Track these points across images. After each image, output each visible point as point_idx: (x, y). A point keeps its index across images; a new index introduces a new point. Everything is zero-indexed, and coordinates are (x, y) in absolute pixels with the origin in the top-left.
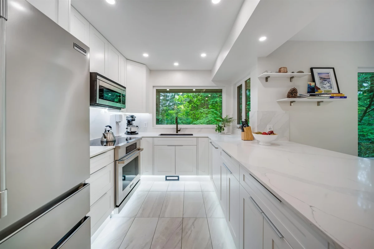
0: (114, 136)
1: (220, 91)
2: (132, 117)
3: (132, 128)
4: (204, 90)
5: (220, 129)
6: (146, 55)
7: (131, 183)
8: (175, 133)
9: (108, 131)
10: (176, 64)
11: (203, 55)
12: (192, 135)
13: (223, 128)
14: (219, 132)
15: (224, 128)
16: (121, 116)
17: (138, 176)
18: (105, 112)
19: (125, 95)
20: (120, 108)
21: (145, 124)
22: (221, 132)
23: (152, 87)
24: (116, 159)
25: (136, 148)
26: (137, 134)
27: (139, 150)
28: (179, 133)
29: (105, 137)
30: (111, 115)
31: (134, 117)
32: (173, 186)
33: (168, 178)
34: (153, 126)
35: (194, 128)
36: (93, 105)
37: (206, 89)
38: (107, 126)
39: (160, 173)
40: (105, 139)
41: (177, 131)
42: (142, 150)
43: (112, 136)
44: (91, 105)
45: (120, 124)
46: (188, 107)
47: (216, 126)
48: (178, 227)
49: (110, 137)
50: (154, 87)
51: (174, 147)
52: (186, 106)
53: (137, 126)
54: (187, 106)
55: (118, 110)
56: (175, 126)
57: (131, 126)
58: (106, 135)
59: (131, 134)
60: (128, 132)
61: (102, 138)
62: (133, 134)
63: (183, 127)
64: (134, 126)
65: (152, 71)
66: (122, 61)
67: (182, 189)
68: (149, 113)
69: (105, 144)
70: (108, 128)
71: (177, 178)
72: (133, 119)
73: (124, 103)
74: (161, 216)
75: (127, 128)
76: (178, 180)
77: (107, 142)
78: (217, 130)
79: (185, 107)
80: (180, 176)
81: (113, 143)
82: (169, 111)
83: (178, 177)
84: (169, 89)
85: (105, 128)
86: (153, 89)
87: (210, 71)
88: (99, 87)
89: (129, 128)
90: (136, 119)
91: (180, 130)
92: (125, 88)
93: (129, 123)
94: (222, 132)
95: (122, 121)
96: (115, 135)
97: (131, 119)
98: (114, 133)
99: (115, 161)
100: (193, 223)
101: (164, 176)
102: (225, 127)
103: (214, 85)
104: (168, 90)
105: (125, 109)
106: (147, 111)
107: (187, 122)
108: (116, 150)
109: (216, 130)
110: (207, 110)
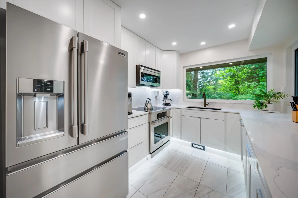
0: (151, 105)
1: (264, 60)
2: (167, 92)
3: (166, 101)
4: (243, 62)
5: (260, 106)
6: (174, 44)
7: (162, 141)
8: (203, 107)
9: (149, 102)
10: (203, 43)
11: (232, 26)
12: (220, 109)
13: (265, 105)
14: (259, 109)
15: (267, 104)
16: (158, 92)
17: (168, 137)
18: (149, 89)
19: (160, 77)
20: (157, 87)
21: (177, 98)
22: (261, 109)
23: (183, 67)
24: (150, 121)
25: (166, 115)
26: (170, 105)
27: (169, 117)
28: (207, 107)
29: (146, 106)
30: (152, 91)
31: (168, 92)
32: (197, 154)
33: (194, 145)
34: (184, 100)
35: (225, 103)
36: (138, 85)
37: (245, 61)
38: (147, 99)
39: (187, 139)
40: (147, 107)
41: (205, 105)
42: (171, 117)
43: (150, 105)
44: (137, 85)
45: (158, 97)
46: (230, 82)
47: (255, 102)
48: (193, 189)
49: (149, 106)
50: (184, 67)
51: (200, 119)
52: (227, 80)
53: (171, 99)
54: (230, 80)
55: (156, 88)
56: (203, 100)
57: (166, 99)
58: (147, 104)
59: (166, 105)
60: (164, 104)
61: (145, 106)
62: (167, 105)
63: (211, 102)
64: (168, 99)
65: (182, 55)
66: (158, 52)
67: (206, 158)
68: (180, 89)
69: (146, 110)
70: (148, 100)
71: (202, 148)
72: (167, 94)
73: (159, 82)
74: (180, 173)
75: (163, 101)
76: (204, 149)
77: (148, 109)
78: (256, 107)
79: (226, 82)
80: (206, 147)
81: (151, 110)
82: (207, 87)
83: (204, 147)
84: (203, 67)
85: (147, 100)
86: (184, 69)
87: (247, 40)
88: (142, 74)
89: (164, 100)
90: (169, 94)
91: (207, 105)
92: (160, 71)
93: (165, 97)
94: (264, 109)
95: (159, 95)
96: (153, 105)
97: (166, 94)
98: (152, 104)
99: (149, 122)
100: (208, 193)
101: (191, 143)
102: (269, 103)
103: (254, 54)
104: (201, 68)
105: (160, 87)
106: (178, 88)
107: (227, 97)
108: (149, 115)
109: (254, 107)
110: (254, 84)
